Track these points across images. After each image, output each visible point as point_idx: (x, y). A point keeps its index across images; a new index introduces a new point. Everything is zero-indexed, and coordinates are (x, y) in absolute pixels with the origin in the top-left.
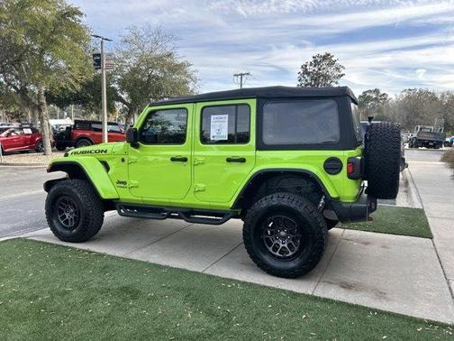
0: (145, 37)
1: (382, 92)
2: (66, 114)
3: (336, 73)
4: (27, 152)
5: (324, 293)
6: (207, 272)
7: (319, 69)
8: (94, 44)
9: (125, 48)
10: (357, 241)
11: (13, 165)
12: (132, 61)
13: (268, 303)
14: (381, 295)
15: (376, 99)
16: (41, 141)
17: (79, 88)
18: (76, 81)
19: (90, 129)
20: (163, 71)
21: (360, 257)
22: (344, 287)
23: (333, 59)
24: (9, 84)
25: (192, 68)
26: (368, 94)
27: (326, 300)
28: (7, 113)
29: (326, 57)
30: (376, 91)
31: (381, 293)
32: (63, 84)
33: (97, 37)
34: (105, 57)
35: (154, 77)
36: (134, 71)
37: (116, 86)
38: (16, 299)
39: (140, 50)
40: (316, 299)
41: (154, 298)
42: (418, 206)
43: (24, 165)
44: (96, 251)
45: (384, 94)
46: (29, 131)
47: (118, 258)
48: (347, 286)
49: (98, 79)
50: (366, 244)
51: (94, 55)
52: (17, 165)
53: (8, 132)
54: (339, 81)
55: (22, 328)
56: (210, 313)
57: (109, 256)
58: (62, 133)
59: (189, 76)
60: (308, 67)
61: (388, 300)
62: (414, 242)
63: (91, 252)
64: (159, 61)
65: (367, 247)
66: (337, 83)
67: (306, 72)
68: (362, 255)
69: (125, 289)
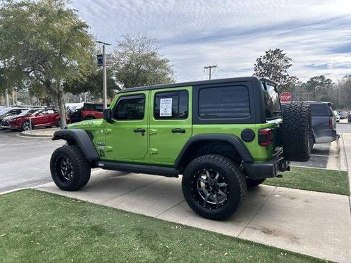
0: (135, 41)
1: (326, 78)
2: (81, 99)
3: (285, 64)
4: (50, 127)
5: (247, 236)
6: (159, 217)
7: (271, 61)
8: (98, 48)
9: (121, 50)
10: (284, 196)
11: (39, 136)
12: (126, 60)
13: (200, 242)
14: (294, 239)
15: (321, 83)
16: (60, 119)
17: (86, 80)
18: (84, 75)
19: (95, 110)
20: (149, 67)
21: (284, 209)
22: (265, 232)
23: (282, 53)
24: (38, 78)
25: (170, 63)
26: (315, 80)
27: (247, 242)
28: (40, 99)
29: (277, 52)
30: (322, 77)
31: (294, 238)
32: (75, 78)
33: (100, 42)
34: (105, 57)
35: (142, 70)
36: (127, 67)
37: (114, 78)
38: (16, 233)
39: (131, 52)
40: (239, 240)
41: (114, 236)
42: (344, 169)
43: (47, 136)
44: (82, 199)
45: (328, 80)
46: (52, 112)
47: (95, 205)
48: (267, 232)
49: (101, 73)
50: (293, 198)
51: (98, 56)
52: (42, 136)
53: (37, 112)
54: (287, 70)
55: (15, 254)
56: (153, 248)
57: (89, 203)
58: (75, 113)
59: (168, 70)
60: (262, 60)
61: (299, 243)
62: (333, 197)
63: (77, 200)
64: (146, 59)
65: (292, 201)
66: (285, 72)
67: (260, 64)
68: (286, 208)
69: (95, 228)
